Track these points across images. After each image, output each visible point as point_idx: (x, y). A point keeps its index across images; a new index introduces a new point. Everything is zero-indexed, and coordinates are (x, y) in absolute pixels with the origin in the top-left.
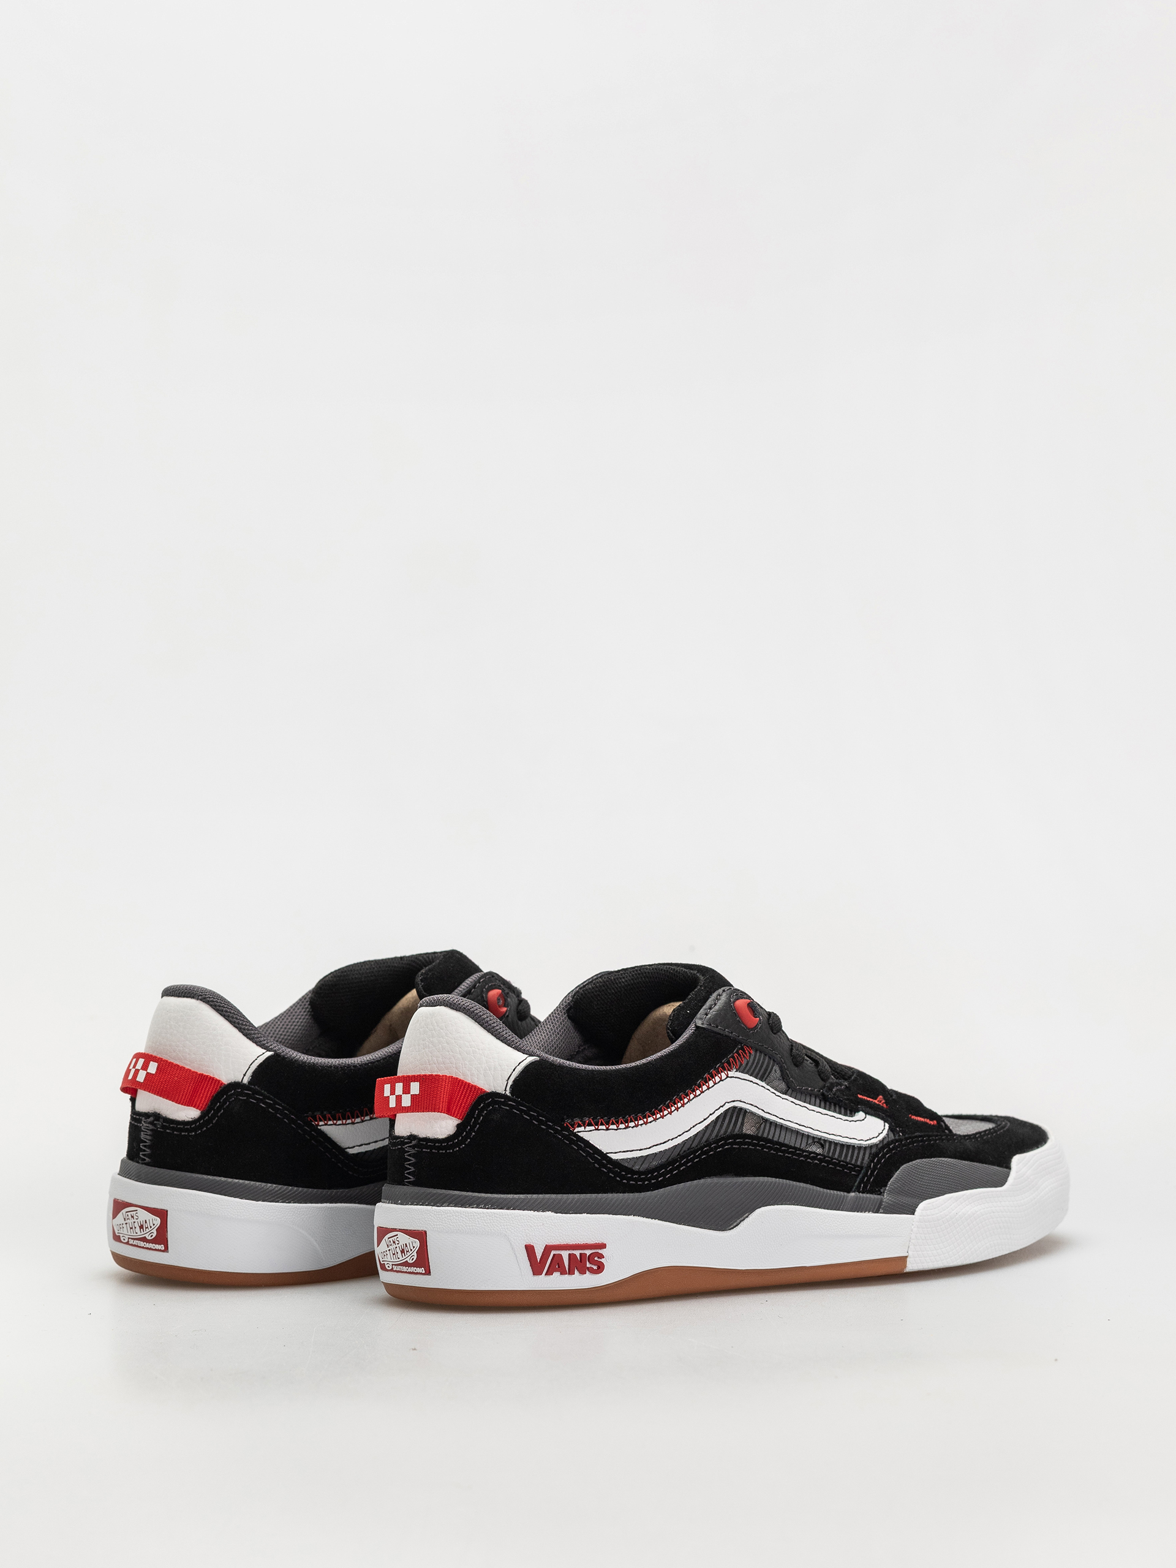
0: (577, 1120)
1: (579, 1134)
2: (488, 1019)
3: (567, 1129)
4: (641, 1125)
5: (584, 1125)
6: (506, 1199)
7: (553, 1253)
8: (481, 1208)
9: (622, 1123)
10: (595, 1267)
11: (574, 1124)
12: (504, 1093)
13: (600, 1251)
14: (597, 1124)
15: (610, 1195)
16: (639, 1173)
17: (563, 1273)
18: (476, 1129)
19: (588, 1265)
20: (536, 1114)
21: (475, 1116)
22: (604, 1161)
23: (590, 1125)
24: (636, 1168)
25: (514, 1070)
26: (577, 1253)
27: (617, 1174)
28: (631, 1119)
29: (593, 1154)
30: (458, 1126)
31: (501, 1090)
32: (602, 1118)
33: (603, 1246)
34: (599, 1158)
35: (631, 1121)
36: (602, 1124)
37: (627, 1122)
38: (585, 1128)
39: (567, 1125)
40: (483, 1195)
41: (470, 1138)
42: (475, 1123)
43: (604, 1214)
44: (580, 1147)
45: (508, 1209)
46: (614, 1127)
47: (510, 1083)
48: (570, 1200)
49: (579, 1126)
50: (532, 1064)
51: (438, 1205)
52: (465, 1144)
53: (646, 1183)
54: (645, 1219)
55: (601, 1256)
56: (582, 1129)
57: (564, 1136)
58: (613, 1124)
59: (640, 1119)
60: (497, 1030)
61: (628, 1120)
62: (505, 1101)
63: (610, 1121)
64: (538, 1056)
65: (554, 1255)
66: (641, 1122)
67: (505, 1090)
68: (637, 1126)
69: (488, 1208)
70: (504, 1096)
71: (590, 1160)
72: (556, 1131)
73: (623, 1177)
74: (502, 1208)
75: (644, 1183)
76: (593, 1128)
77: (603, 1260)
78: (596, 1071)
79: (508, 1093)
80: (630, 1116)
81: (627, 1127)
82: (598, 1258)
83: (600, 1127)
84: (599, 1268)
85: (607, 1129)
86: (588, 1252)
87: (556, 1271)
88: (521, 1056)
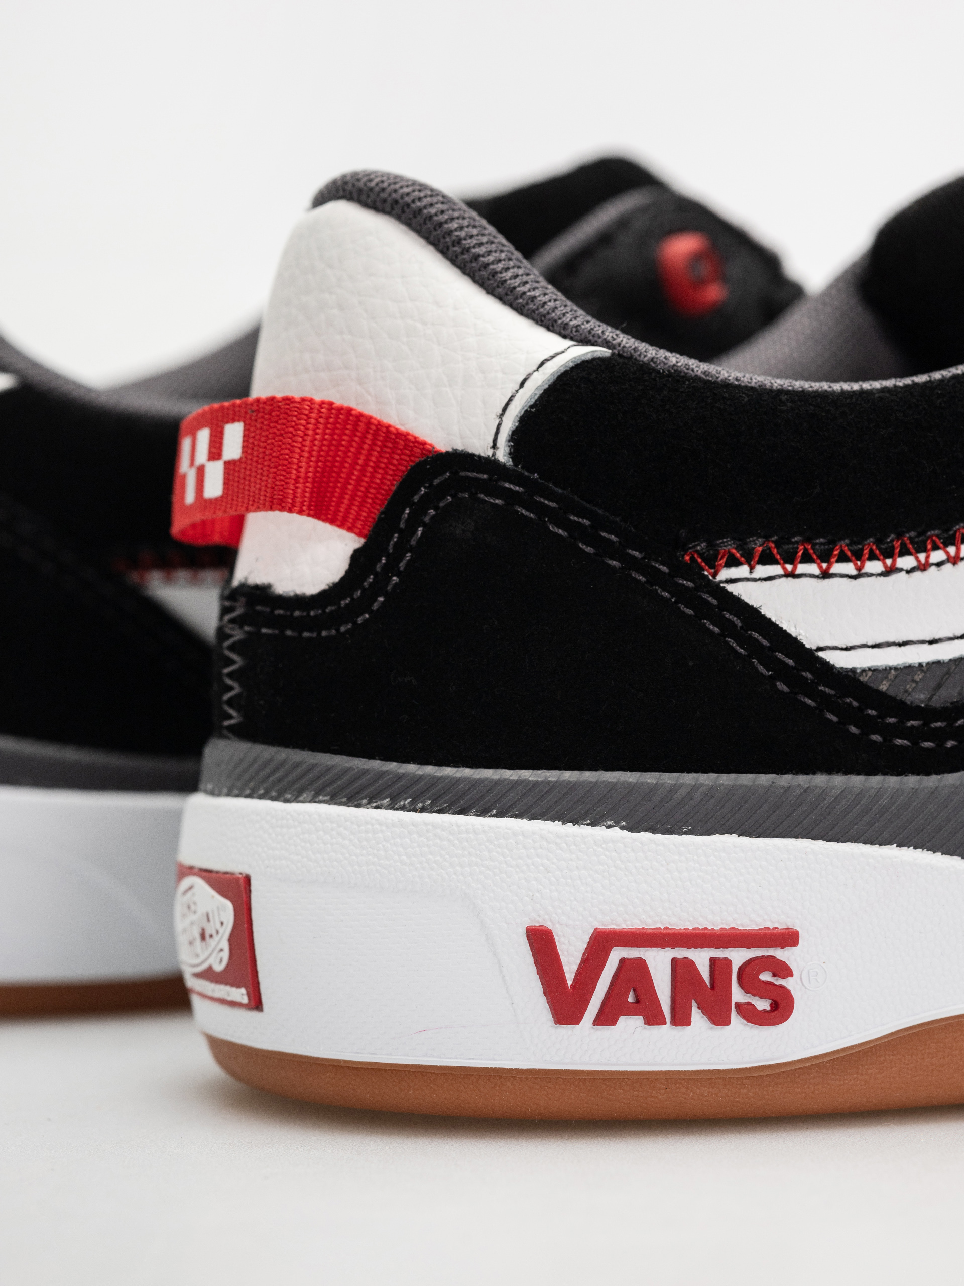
0: (729, 546)
1: (730, 588)
2: (462, 234)
3: (693, 572)
4: (939, 564)
5: (750, 560)
6: (476, 783)
7: (616, 955)
8: (403, 808)
9: (872, 557)
10: (762, 1005)
11: (715, 557)
12: (490, 453)
13: (781, 954)
14: (790, 558)
15: (820, 780)
16: (927, 713)
17: (654, 1018)
18: (402, 565)
19: (738, 995)
20: (587, 522)
21: (402, 526)
22: (808, 675)
23: (767, 559)
24: (919, 697)
25: (522, 385)
26: (701, 959)
27: (847, 715)
28: (903, 545)
29: (771, 649)
30: (357, 556)
31: (480, 446)
32: (808, 540)
33: (789, 938)
34: (791, 662)
35: (904, 552)
36: (807, 559)
37: (889, 553)
38: (752, 569)
39: (693, 559)
40: (412, 768)
41: (386, 594)
42: (401, 548)
43: (796, 837)
44: (728, 628)
45: (483, 813)
46: (848, 568)
47: (510, 423)
48: (683, 792)
49: (733, 562)
50: (581, 368)
51: (288, 796)
52: (371, 612)
53: (950, 744)
54: (938, 859)
55: (783, 970)
56: (743, 571)
57: (682, 594)
58: (843, 559)
59: (936, 547)
60: (486, 266)
61: (893, 548)
62: (490, 479)
63: (832, 550)
64: (606, 344)
65: (623, 961)
66: (937, 556)
67: (494, 446)
68: (923, 567)
69: (422, 810)
70: (488, 464)
71: (761, 669)
72: (655, 577)
73: (869, 726)
74: (463, 811)
75: (941, 745)
76: (776, 569)
77: (788, 983)
78: (787, 392)
79: (502, 455)
80: (899, 536)
81: (889, 571)
82: (774, 975)
83: (802, 568)
84: (775, 1006)
85: (826, 575)
86: (738, 957)
87: (630, 1011)
88: (551, 342)
